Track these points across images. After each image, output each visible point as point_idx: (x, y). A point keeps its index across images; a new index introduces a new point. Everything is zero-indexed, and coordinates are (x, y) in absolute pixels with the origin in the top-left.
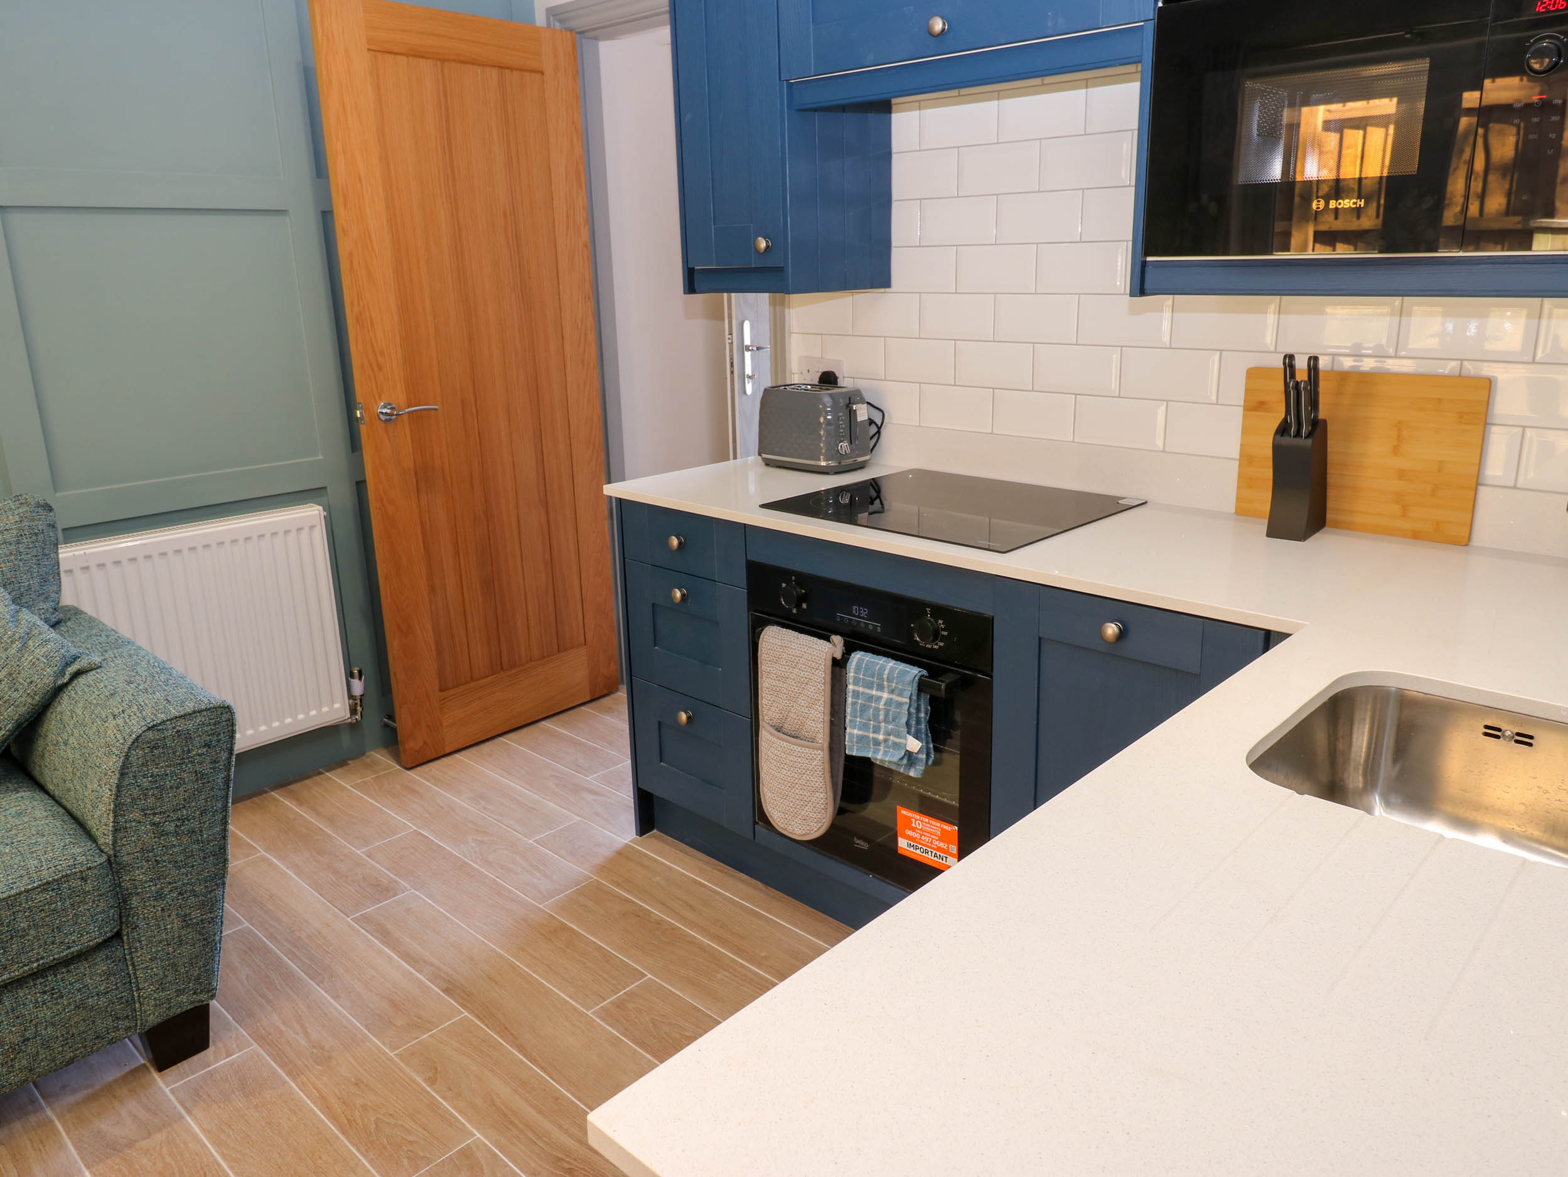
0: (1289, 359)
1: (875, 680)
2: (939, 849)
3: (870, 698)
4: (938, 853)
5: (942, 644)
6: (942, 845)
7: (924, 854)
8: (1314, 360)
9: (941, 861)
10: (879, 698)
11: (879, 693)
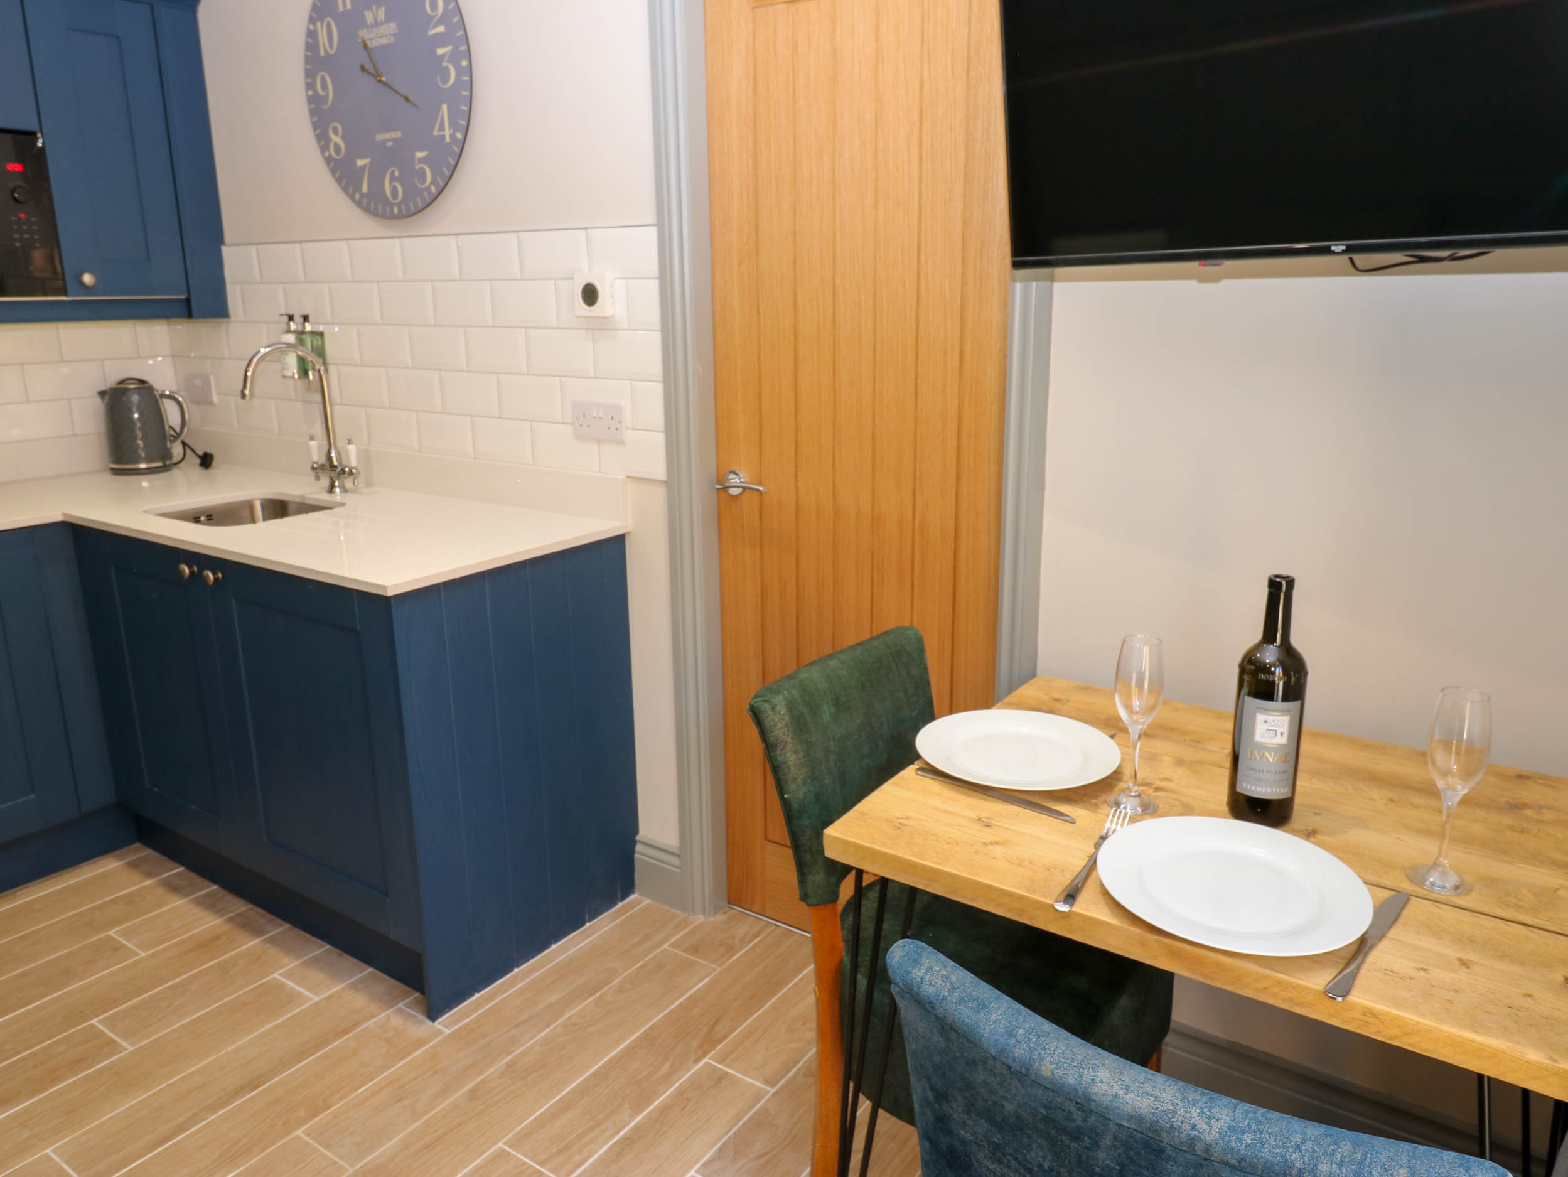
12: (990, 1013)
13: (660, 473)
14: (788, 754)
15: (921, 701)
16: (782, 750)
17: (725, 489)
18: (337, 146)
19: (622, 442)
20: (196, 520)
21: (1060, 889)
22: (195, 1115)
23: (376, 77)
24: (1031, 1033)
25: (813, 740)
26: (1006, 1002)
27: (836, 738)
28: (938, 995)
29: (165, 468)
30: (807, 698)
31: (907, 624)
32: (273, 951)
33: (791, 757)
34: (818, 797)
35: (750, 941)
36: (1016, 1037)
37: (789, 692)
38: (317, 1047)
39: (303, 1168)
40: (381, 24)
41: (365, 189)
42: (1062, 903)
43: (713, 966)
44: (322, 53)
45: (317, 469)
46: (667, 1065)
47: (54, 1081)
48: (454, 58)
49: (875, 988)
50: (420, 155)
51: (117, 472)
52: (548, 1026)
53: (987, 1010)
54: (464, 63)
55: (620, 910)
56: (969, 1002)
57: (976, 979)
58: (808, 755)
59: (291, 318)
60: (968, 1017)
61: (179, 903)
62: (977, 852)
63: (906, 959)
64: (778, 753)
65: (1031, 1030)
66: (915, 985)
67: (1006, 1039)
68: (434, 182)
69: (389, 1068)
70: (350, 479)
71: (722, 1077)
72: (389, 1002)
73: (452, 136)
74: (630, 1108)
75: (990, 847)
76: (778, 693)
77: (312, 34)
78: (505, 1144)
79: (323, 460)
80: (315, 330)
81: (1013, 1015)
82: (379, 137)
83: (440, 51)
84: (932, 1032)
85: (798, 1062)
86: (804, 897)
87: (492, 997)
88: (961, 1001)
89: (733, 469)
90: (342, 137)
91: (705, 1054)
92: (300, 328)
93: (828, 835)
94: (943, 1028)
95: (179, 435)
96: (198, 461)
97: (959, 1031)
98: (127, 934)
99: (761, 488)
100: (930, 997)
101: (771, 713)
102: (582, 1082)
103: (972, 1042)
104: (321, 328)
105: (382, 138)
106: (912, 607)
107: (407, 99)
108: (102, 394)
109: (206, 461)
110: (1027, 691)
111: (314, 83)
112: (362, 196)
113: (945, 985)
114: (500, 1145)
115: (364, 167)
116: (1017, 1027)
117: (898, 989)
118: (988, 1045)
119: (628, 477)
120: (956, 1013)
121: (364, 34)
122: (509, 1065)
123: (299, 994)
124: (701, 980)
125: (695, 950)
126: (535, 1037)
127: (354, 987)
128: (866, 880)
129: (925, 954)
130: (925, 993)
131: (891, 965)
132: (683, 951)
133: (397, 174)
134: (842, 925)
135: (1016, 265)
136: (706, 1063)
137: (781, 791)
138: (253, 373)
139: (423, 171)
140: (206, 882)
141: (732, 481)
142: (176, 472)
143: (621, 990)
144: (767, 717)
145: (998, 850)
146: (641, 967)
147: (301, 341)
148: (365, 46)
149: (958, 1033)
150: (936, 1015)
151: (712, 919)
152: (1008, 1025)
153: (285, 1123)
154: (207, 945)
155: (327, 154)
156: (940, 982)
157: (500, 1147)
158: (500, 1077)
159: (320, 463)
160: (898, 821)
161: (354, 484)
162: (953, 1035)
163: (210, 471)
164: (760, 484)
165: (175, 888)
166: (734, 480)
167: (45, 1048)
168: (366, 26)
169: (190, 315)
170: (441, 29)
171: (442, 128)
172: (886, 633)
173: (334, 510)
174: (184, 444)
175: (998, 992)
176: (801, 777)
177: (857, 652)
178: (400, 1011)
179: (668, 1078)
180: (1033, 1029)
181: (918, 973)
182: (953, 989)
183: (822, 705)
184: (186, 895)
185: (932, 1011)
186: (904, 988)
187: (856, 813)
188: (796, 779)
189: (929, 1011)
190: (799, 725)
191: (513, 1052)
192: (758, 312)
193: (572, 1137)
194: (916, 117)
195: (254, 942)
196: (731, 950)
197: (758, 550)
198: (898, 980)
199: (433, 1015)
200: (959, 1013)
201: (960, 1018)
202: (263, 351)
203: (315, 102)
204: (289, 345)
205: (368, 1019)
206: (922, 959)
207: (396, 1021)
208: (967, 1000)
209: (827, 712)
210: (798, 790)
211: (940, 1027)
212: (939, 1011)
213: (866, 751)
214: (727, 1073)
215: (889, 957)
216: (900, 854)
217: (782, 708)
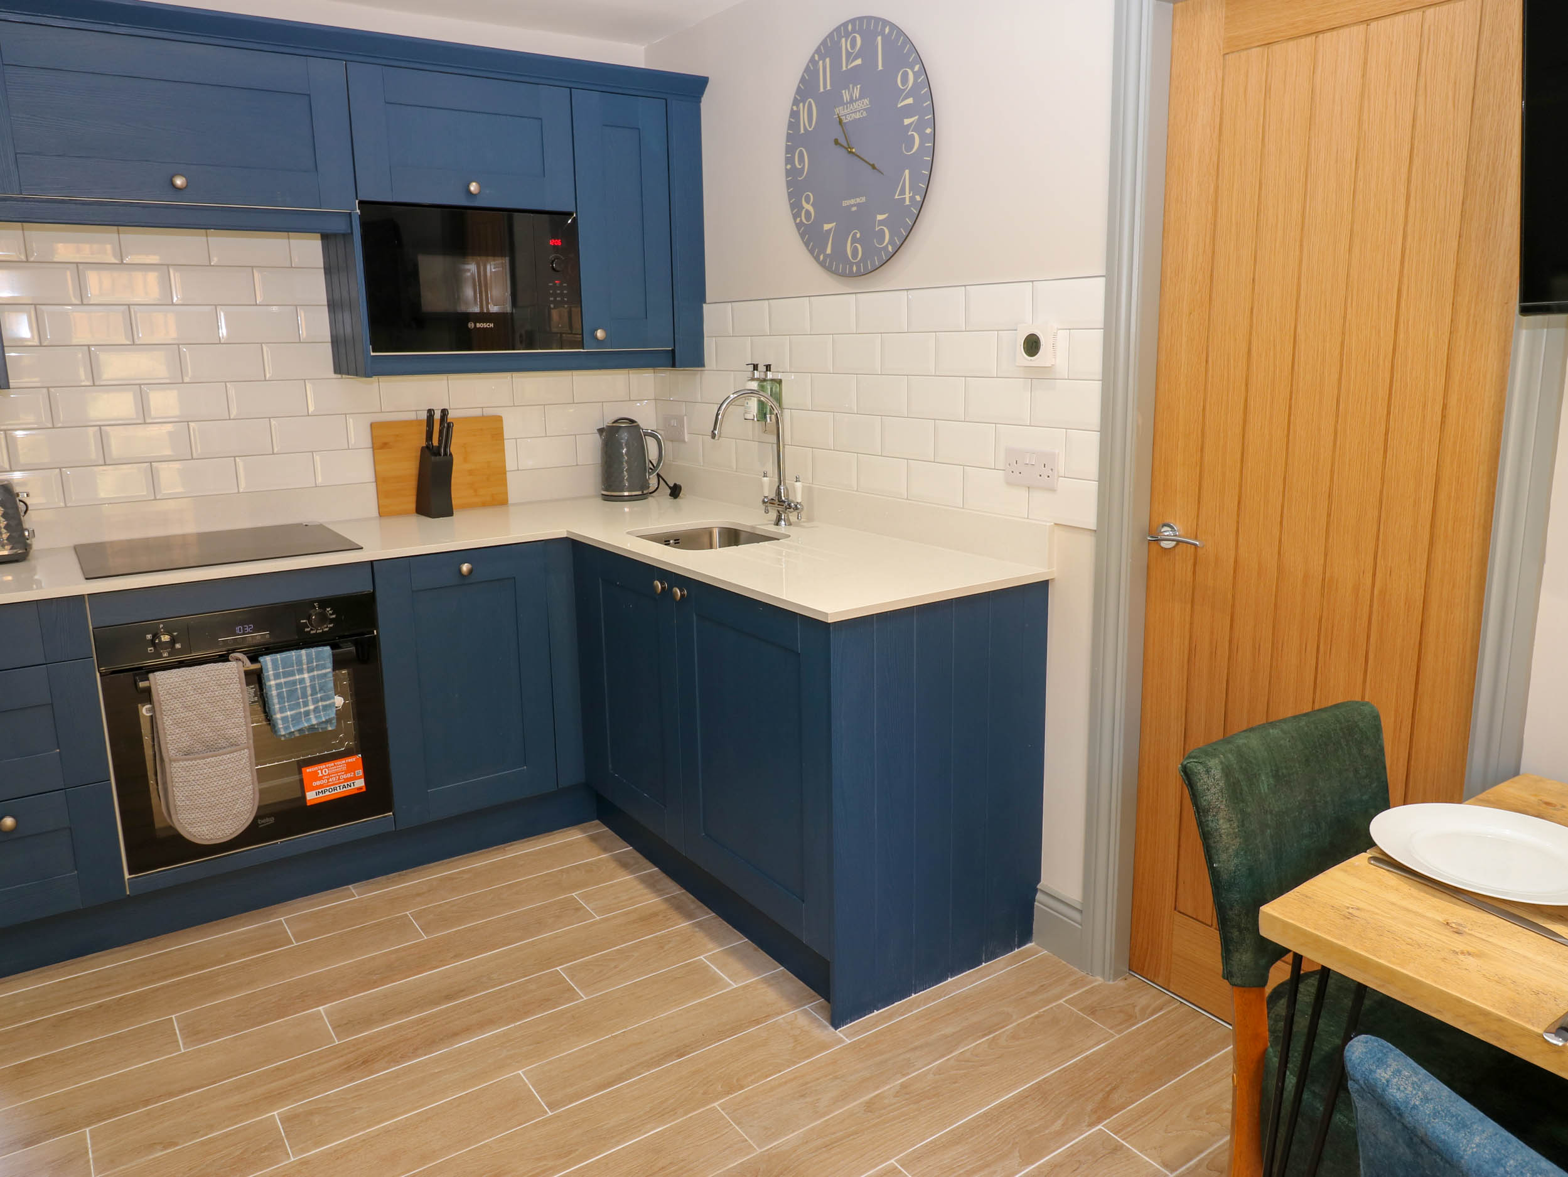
0: (431, 413)
1: (295, 668)
2: (346, 780)
3: (294, 683)
4: (346, 784)
5: (331, 625)
6: (349, 775)
7: (333, 792)
8: (444, 412)
9: (349, 788)
10: (302, 681)
11: (301, 676)
12: (1472, 1134)
13: (1091, 522)
14: (1221, 821)
15: (1374, 785)
16: (1214, 816)
17: (1158, 541)
18: (808, 212)
19: (1053, 490)
20: (667, 543)
21: (1551, 1019)
22: (633, 1068)
23: (846, 148)
24: (1525, 1167)
25: (1249, 810)
26: (1491, 1126)
27: (1274, 812)
28: (1408, 1103)
29: (643, 497)
30: (1244, 765)
31: (1358, 698)
32: (700, 937)
33: (1223, 825)
34: (1251, 871)
35: (1152, 1014)
36: (1504, 1167)
37: (1225, 757)
38: (734, 1031)
39: (719, 1137)
40: (857, 100)
41: (829, 251)
42: (1553, 1035)
43: (1111, 1032)
44: (802, 131)
45: (768, 503)
46: (1060, 1122)
47: (527, 1014)
48: (919, 127)
49: (1305, 1089)
50: (880, 217)
51: (606, 498)
52: (943, 1056)
53: (1469, 1130)
54: (929, 131)
55: (1015, 956)
56: (1445, 1117)
57: (1454, 1095)
58: (1243, 826)
59: (755, 367)
60: (1444, 1133)
61: (626, 878)
62: (1444, 959)
63: (1369, 1056)
64: (1210, 818)
65: (1524, 1164)
66: (1379, 1086)
67: (1492, 1168)
68: (891, 242)
69: (795, 1063)
70: (795, 513)
71: (1118, 1148)
72: (797, 1003)
73: (912, 199)
74: (1020, 1157)
75: (1461, 957)
76: (1214, 756)
77: (794, 115)
78: (896, 1161)
79: (773, 495)
80: (775, 378)
81: (1501, 1142)
82: (845, 203)
83: (907, 122)
84: (1396, 1141)
85: (1201, 1152)
86: (1228, 975)
87: (891, 1016)
88: (1436, 1114)
89: (1167, 521)
90: (812, 205)
91: (1099, 1120)
92: (763, 376)
93: (1264, 912)
94: (1411, 1139)
95: (654, 468)
96: (669, 491)
97: (1432, 1147)
98: (585, 897)
99: (1198, 543)
100: (1398, 1103)
101: (1205, 776)
102: (973, 1119)
103: (1447, 1162)
104: (779, 376)
105: (848, 204)
106: (1364, 681)
107: (873, 167)
108: (601, 431)
109: (675, 491)
110: (1507, 789)
111: (793, 157)
112: (826, 256)
113: (1417, 1093)
114: (892, 1161)
115: (830, 230)
116: (1507, 1157)
117: (1356, 1086)
118: (1468, 1170)
119: (1055, 524)
120: (1429, 1126)
121: (840, 111)
122: (903, 1086)
123: (721, 979)
124: (1097, 1044)
125: (1092, 1011)
126: (930, 1064)
127: (765, 981)
128: (1305, 968)
129: (1391, 1055)
130: (1391, 1097)
131: (1350, 1060)
132: (1080, 1010)
133: (858, 235)
134: (1268, 1013)
135: (1525, 311)
136: (1100, 1129)
137: (1210, 859)
138: (723, 417)
139: (882, 231)
140: (649, 864)
141: (1166, 534)
142: (651, 500)
143: (1014, 1036)
144: (1200, 780)
145: (1470, 961)
146: (1037, 1017)
147: (762, 388)
148: (840, 122)
149: (1431, 1149)
150: (1403, 1124)
151: (1111, 983)
152: (1495, 1152)
153: (705, 1093)
154: (647, 920)
155: (798, 220)
156: (1410, 1089)
157: (892, 1163)
158: (895, 1096)
159: (770, 498)
160: (1348, 911)
161: (798, 518)
162: (1424, 1150)
163: (677, 500)
164: (1196, 538)
165: (624, 865)
166: (1167, 532)
167: (520, 984)
168: (842, 104)
169: (674, 365)
170: (910, 101)
171: (903, 192)
172: (1337, 706)
173: (781, 540)
174: (658, 475)
175: (1482, 1114)
176: (1234, 847)
177: (1303, 723)
178: (805, 1012)
179: (1059, 1136)
180: (1527, 1163)
181: (1382, 1075)
182: (1426, 1099)
183: (1259, 774)
184: (633, 872)
185: (1398, 1118)
186: (1365, 1087)
187: (1298, 894)
188: (1227, 849)
189: (1395, 1118)
190: (1234, 793)
191: (908, 1074)
192: (1207, 361)
193: (961, 1172)
194: (1406, 153)
195: (685, 924)
196: (1130, 1019)
197: (1189, 606)
198: (1358, 1076)
199: (836, 1022)
200: (1433, 1127)
201: (1434, 1132)
202: (732, 396)
203: (792, 174)
204: (752, 392)
205: (778, 1014)
206: (1388, 1060)
207: (802, 1021)
208: (1444, 1114)
209: (1265, 784)
210: (1229, 861)
211: (1407, 1137)
212: (1408, 1119)
213: (1306, 830)
214: (1123, 1145)
215: (1348, 1051)
216: (1351, 947)
217: (1217, 773)
